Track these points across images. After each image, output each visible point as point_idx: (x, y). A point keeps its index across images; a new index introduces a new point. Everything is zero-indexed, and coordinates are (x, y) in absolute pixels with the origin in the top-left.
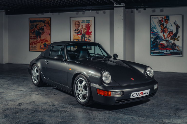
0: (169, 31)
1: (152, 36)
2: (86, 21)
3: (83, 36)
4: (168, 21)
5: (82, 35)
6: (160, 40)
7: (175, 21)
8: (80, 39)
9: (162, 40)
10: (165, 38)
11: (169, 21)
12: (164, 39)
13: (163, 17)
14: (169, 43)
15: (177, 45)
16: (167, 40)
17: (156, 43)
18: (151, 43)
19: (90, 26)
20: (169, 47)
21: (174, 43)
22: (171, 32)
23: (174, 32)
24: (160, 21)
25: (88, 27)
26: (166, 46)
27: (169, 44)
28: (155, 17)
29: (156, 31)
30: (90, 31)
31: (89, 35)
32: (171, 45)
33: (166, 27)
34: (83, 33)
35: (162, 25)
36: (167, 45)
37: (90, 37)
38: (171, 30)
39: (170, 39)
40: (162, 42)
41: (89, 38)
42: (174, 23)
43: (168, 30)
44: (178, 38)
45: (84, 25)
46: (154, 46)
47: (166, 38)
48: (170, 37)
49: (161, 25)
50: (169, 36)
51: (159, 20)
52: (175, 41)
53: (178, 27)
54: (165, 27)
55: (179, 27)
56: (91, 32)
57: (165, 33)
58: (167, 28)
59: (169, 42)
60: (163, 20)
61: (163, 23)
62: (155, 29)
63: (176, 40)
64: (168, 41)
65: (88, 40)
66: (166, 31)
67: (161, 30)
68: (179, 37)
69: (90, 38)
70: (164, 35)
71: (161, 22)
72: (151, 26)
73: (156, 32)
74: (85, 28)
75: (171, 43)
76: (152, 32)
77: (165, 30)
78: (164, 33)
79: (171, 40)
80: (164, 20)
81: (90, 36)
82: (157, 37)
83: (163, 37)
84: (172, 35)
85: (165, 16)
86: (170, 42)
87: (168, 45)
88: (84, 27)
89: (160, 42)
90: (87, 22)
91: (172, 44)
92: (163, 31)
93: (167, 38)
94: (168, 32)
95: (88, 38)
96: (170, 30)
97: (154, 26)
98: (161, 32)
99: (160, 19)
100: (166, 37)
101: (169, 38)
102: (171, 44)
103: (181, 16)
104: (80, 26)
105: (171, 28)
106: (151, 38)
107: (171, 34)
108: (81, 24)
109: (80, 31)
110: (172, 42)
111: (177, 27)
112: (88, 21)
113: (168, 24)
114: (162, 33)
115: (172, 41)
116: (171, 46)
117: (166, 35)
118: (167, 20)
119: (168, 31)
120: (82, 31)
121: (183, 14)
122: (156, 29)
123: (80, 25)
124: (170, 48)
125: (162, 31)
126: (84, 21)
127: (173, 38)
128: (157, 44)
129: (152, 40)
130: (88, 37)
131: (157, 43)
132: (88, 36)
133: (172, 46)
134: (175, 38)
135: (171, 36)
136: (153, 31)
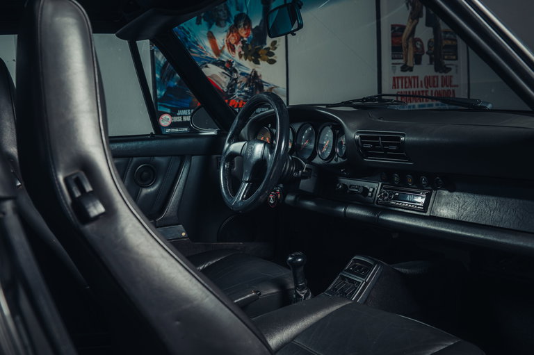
0: (234, 12)
9: (204, 62)
10: (218, 52)
12: (211, 54)
14: (235, 76)
15: (268, 84)
16: (225, 58)
18: (158, 76)
20: (237, 94)
21: (256, 73)
22: (243, 18)
23: (256, 19)
26: (225, 90)
27: (236, 79)
32: (246, 85)
36: (230, 86)
38: (242, 10)
39: (240, 56)
43: (227, 9)
44: (268, 49)
46: (169, 89)
47: (222, 51)
48: (238, 47)
50: (233, 42)
52: (261, 62)
57: (218, 24)
59: (236, 71)
63: (264, 60)
64: (230, 63)
66: (221, 13)
68: (274, 44)
70: (211, 36)
75: (242, 74)
77: (215, 10)
78: (210, 26)
79: (244, 62)
83: (208, 45)
84: (247, 34)
86: (239, 70)
87: (232, 87)
91: (249, 80)
92: (209, 15)
93: (226, 50)
94: (228, 20)
98: (199, 21)
100: (220, 45)
101: (233, 50)
102: (245, 81)
107: (242, 31)
110: (249, 72)
114: (204, 23)
115: (248, 66)
116: (246, 92)
117: (221, 33)
119: (229, 13)
124: (241, 98)
127: (250, 47)
133: (246, 89)
134: (260, 49)
135: (243, 42)
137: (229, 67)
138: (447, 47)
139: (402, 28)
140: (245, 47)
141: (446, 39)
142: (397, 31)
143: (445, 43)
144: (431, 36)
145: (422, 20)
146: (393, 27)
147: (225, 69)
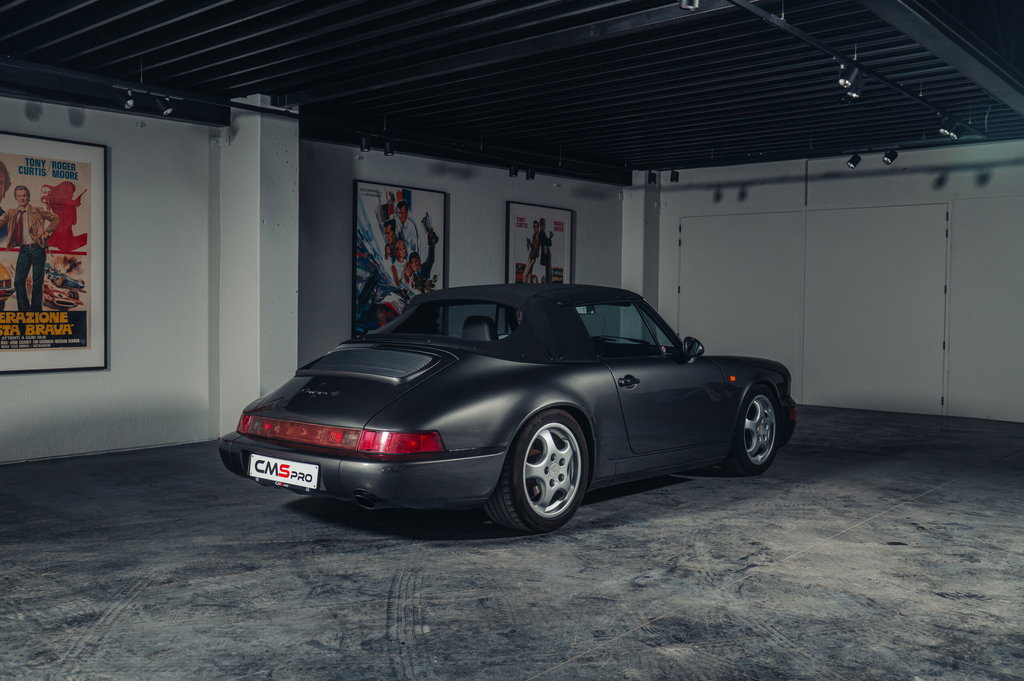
0: (410, 251)
1: (360, 272)
2: (54, 164)
3: (31, 258)
4: (407, 210)
5: (21, 251)
6: (383, 288)
7: (425, 215)
8: (8, 282)
9: (387, 290)
10: (398, 282)
11: (409, 213)
13: (395, 191)
17: (370, 302)
19: (75, 196)
22: (415, 255)
23: (424, 258)
24: (384, 206)
25: (64, 205)
28: (370, 190)
29: (371, 251)
30: (77, 231)
31: (69, 256)
33: (401, 237)
34: (28, 239)
35: (390, 226)
37: (74, 265)
39: (413, 286)
40: (388, 299)
41: (68, 271)
42: (425, 221)
43: (405, 248)
44: (431, 281)
45: (38, 188)
47: (401, 281)
49: (386, 225)
50: (408, 275)
51: (383, 204)
53: (434, 241)
54: (400, 234)
55: (437, 239)
56: (83, 239)
57: (399, 260)
58: (404, 240)
60: (393, 205)
61: (391, 217)
62: (369, 240)
64: (405, 291)
65: (65, 284)
66: (401, 252)
67: (387, 245)
68: (435, 277)
69: (80, 272)
70: (394, 269)
71: (386, 210)
72: (359, 228)
73: (371, 256)
74: (45, 207)
76: (360, 255)
77: (397, 249)
78: (393, 261)
80: (396, 204)
81: (79, 258)
82: (376, 279)
83: (392, 276)
84: (417, 269)
85: (401, 189)
88: (37, 201)
89: (384, 296)
90: (55, 174)
92: (393, 253)
93: (403, 280)
94: (405, 258)
95: (63, 271)
96: (413, 248)
97: (367, 229)
98: (387, 258)
99: (384, 201)
100: (399, 276)
101: (408, 281)
103: (443, 195)
104: (10, 192)
105: (415, 241)
106: (355, 279)
107: (414, 266)
108: (16, 179)
109: (10, 226)
111: (432, 239)
112: (65, 169)
113: (405, 224)
114: (390, 259)
117: (400, 267)
118: (403, 208)
119: (406, 252)
120: (19, 227)
121: (448, 192)
122: (373, 242)
123: (7, 184)
125: (389, 251)
126: (33, 166)
127: (419, 279)
128: (375, 307)
129: (360, 286)
130: (62, 269)
131: (373, 302)
132: (66, 261)
134: (425, 281)
135: (415, 275)
136: (364, 249)
137: (403, 294)
138: (555, 282)
139: (524, 266)
140: (415, 279)
141: (555, 276)
142: (520, 268)
143: (554, 279)
144: (544, 273)
145: (538, 260)
146: (517, 265)
147: (402, 296)
